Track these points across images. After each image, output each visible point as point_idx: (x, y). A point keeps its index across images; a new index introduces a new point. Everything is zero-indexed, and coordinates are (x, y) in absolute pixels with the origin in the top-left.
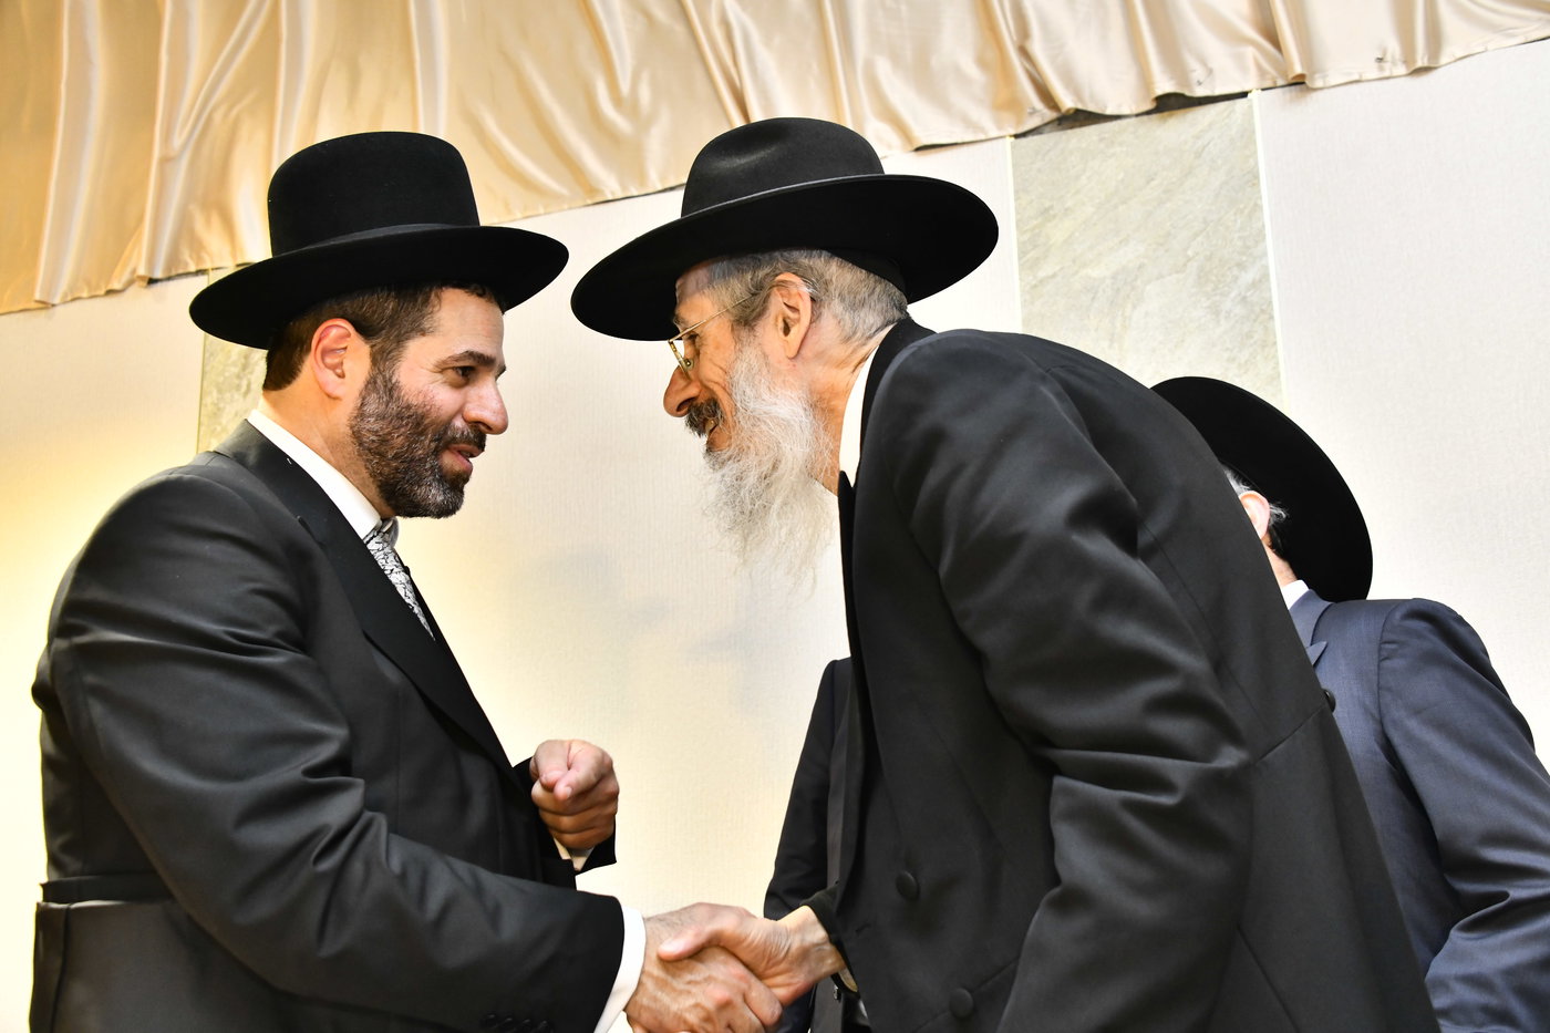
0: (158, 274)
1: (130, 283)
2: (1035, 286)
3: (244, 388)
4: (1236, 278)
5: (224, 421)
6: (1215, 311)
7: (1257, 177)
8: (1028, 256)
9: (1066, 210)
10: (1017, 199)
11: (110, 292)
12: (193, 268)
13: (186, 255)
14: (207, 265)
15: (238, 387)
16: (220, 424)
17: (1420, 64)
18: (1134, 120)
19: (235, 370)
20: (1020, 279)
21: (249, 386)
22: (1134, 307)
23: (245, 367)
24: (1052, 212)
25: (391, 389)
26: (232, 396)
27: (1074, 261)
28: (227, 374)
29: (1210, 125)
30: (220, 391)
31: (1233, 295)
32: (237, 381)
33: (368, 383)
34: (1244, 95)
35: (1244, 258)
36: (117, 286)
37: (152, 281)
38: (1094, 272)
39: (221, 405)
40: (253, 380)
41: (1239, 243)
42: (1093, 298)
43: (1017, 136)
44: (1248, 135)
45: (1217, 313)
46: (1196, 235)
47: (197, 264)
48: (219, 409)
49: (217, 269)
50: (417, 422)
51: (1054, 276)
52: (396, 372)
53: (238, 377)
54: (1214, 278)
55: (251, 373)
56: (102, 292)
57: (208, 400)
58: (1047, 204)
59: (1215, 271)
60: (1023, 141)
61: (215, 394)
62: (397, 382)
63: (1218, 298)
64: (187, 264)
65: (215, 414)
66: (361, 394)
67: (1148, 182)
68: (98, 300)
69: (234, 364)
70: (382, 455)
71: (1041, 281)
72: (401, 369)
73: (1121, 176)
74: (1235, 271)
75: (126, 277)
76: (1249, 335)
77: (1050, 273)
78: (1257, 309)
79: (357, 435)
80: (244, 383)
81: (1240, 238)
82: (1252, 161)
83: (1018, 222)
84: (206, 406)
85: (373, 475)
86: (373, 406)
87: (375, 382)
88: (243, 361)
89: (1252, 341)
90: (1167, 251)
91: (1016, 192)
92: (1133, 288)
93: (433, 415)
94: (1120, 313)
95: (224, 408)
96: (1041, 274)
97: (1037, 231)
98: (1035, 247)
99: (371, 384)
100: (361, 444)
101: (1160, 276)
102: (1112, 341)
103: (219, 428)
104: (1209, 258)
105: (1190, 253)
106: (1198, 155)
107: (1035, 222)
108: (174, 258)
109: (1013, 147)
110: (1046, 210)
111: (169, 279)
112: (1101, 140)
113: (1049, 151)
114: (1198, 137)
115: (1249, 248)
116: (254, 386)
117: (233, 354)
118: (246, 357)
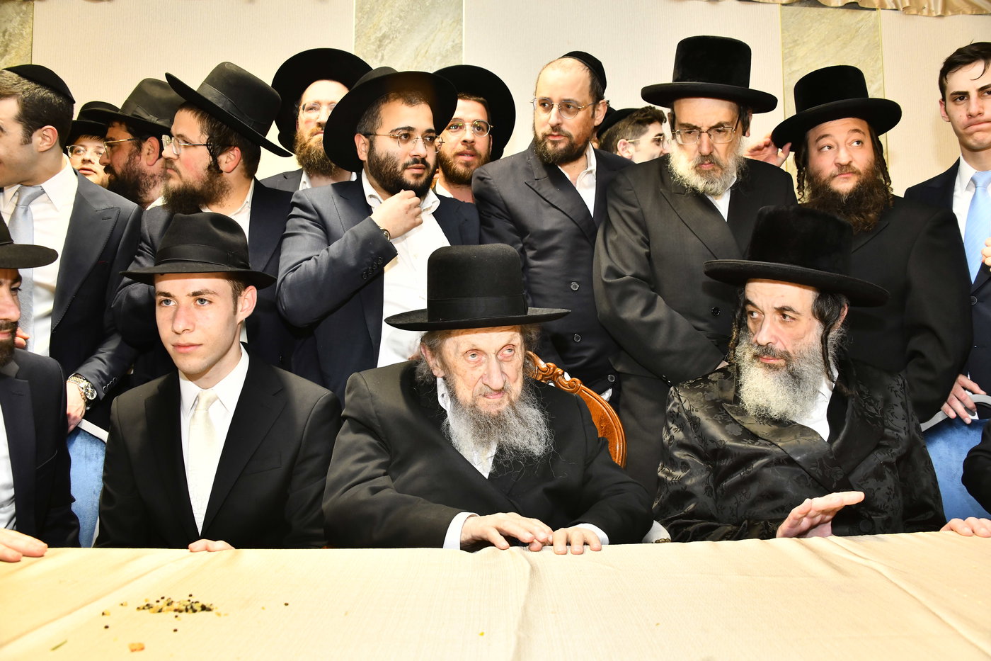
2: (790, 74)
3: (380, 58)
7: (878, 46)
9: (804, 43)
10: (783, 33)
17: (939, 13)
18: (832, 9)
19: (375, 47)
21: (383, 57)
23: (379, 47)
24: (798, 42)
27: (807, 65)
28: (368, 49)
29: (862, 19)
32: (375, 54)
34: (874, 9)
43: (783, 5)
44: (876, 27)
51: (798, 71)
53: (376, 51)
55: (384, 50)
58: (796, 38)
60: (786, 7)
67: (838, 37)
69: (373, 43)
71: (793, 72)
73: (826, 33)
77: (797, 69)
80: (380, 54)
81: (873, 70)
82: (877, 39)
83: (783, 44)
88: (378, 43)
91: (782, 30)
96: (794, 68)
97: (792, 49)
98: (791, 56)
106: (857, 31)
107: (790, 45)
109: (781, 10)
110: (796, 41)
112: (819, 15)
113: (797, 14)
114: (857, 23)
116: (386, 57)
117: (372, 38)
118: (380, 41)
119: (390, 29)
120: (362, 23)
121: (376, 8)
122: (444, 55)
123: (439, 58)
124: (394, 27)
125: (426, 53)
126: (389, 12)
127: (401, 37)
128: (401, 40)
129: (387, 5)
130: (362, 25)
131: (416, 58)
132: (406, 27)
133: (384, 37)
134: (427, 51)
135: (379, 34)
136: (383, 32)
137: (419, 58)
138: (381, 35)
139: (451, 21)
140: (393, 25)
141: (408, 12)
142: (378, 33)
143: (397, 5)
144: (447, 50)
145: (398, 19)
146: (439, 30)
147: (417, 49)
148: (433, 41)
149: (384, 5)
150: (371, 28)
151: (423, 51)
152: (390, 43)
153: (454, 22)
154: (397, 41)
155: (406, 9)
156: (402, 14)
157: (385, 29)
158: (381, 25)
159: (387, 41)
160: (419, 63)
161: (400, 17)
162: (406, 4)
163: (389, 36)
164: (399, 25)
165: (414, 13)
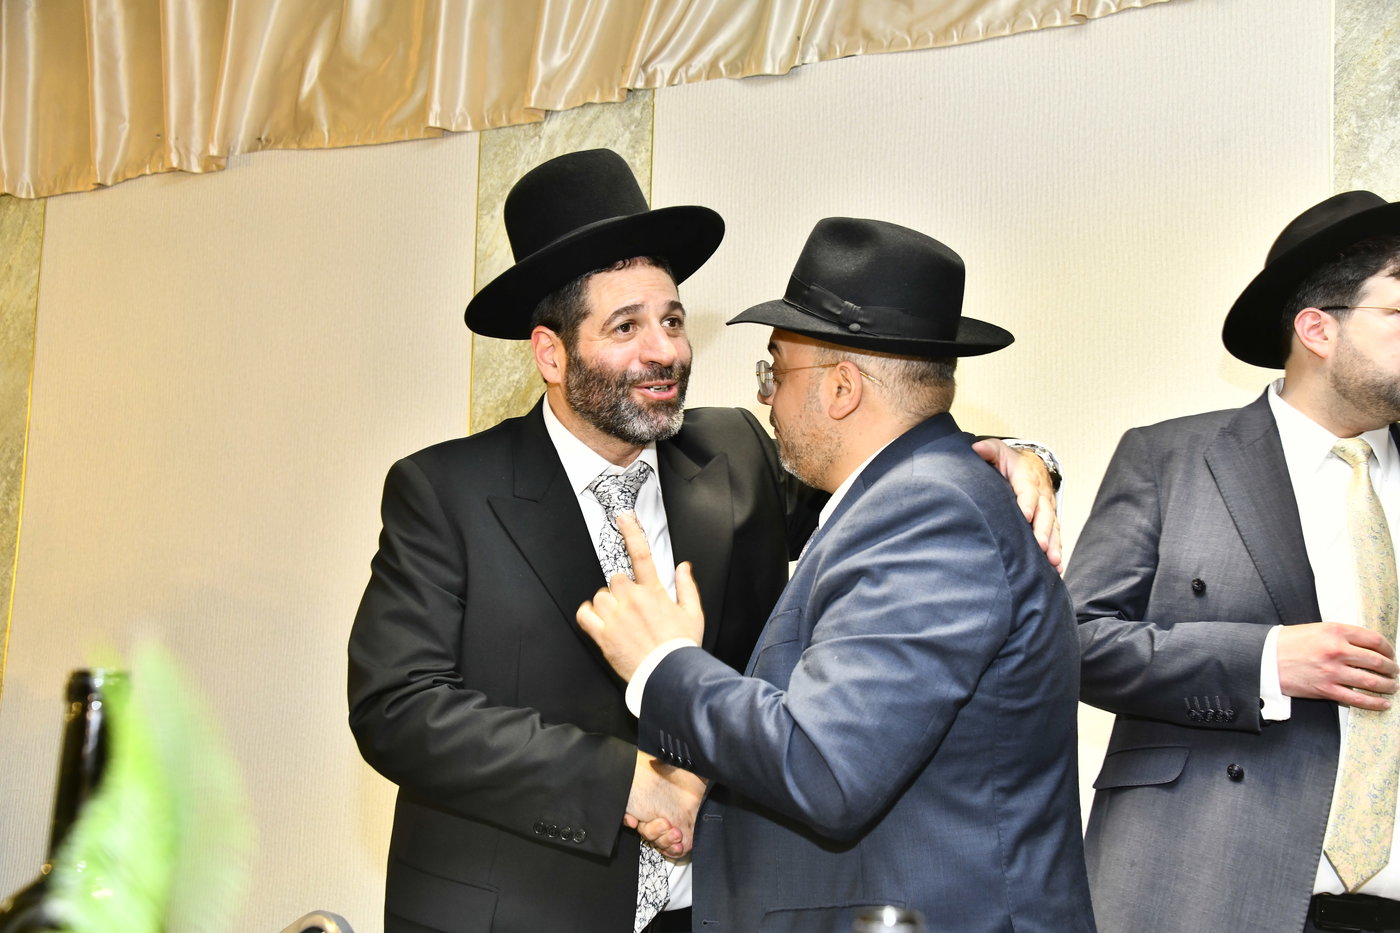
5: (1372, 156)
16: (1366, 159)
30: (1362, 117)
48: (1362, 140)
61: (1353, 121)
95: (1372, 139)
103: (1364, 166)
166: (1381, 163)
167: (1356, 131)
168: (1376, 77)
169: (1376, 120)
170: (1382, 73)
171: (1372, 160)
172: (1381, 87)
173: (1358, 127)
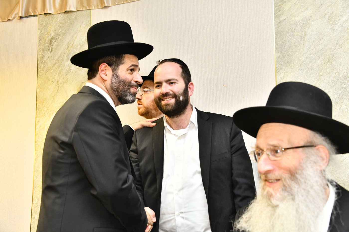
0: (23, 16)
1: (14, 18)
2: (279, 23)
3: (50, 50)
4: (340, 20)
5: (45, 59)
6: (333, 29)
8: (277, 14)
11: (8, 20)
12: (32, 14)
13: (31, 10)
14: (37, 14)
15: (49, 50)
16: (44, 60)
19: (48, 45)
20: (275, 21)
21: (52, 49)
22: (308, 28)
23: (50, 44)
25: (117, 76)
26: (47, 52)
27: (291, 15)
28: (45, 46)
30: (43, 51)
31: (338, 25)
33: (112, 76)
35: (343, 13)
36: (10, 18)
37: (21, 17)
38: (297, 19)
39: (44, 55)
40: (53, 48)
41: (342, 9)
42: (296, 26)
45: (333, 30)
46: (328, 7)
47: (34, 13)
48: (43, 56)
49: (40, 15)
50: (124, 83)
51: (285, 20)
52: (118, 73)
53: (49, 47)
54: (333, 20)
55: (52, 46)
56: (6, 20)
57: (40, 53)
59: (333, 18)
62: (119, 75)
63: (334, 25)
64: (31, 13)
65: (42, 57)
66: (111, 78)
68: (5, 22)
69: (47, 43)
70: (118, 91)
71: (281, 21)
72: (119, 72)
74: (340, 17)
75: (13, 16)
76: (343, 36)
78: (346, 28)
79: (112, 87)
80: (51, 48)
84: (39, 55)
85: (116, 96)
86: (114, 81)
87: (114, 76)
88: (50, 42)
89: (344, 38)
90: (319, 12)
92: (308, 23)
93: (127, 80)
94: (304, 30)
95: (45, 56)
96: (281, 19)
97: (280, 6)
99: (113, 76)
100: (113, 89)
101: (317, 19)
102: (301, 39)
103: (44, 61)
104: (332, 14)
105: (326, 12)
107: (280, 4)
108: (27, 11)
111: (26, 17)
115: (344, 10)
116: (53, 49)
117: (47, 40)
118: (51, 41)
119: (55, 34)
120: (42, 32)
121: (48, 23)
122: (81, 44)
123: (79, 47)
124: (57, 32)
125: (73, 45)
126: (54, 25)
127: (60, 37)
128: (61, 40)
129: (53, 21)
130: (42, 33)
131: (68, 48)
132: (63, 32)
133: (53, 38)
134: (73, 44)
135: (50, 38)
136: (52, 36)
137: (69, 48)
138: (51, 37)
139: (85, 25)
140: (57, 31)
141: (64, 23)
142: (50, 36)
143: (58, 20)
144: (83, 42)
145: (59, 28)
146: (79, 31)
147: (68, 43)
148: (76, 37)
149: (52, 21)
150: (46, 34)
151: (71, 44)
152: (55, 41)
153: (86, 26)
154: (59, 40)
155: (63, 21)
156: (61, 25)
157: (53, 34)
158: (51, 32)
159: (54, 41)
160: (69, 51)
161: (60, 27)
162: (63, 19)
163: (55, 37)
164: (60, 31)
165: (67, 24)
166: (46, 61)
167: (42, 54)
168: (46, 42)
169: (46, 52)
170: (47, 41)
171: (45, 60)
172: (47, 44)
173: (43, 53)
